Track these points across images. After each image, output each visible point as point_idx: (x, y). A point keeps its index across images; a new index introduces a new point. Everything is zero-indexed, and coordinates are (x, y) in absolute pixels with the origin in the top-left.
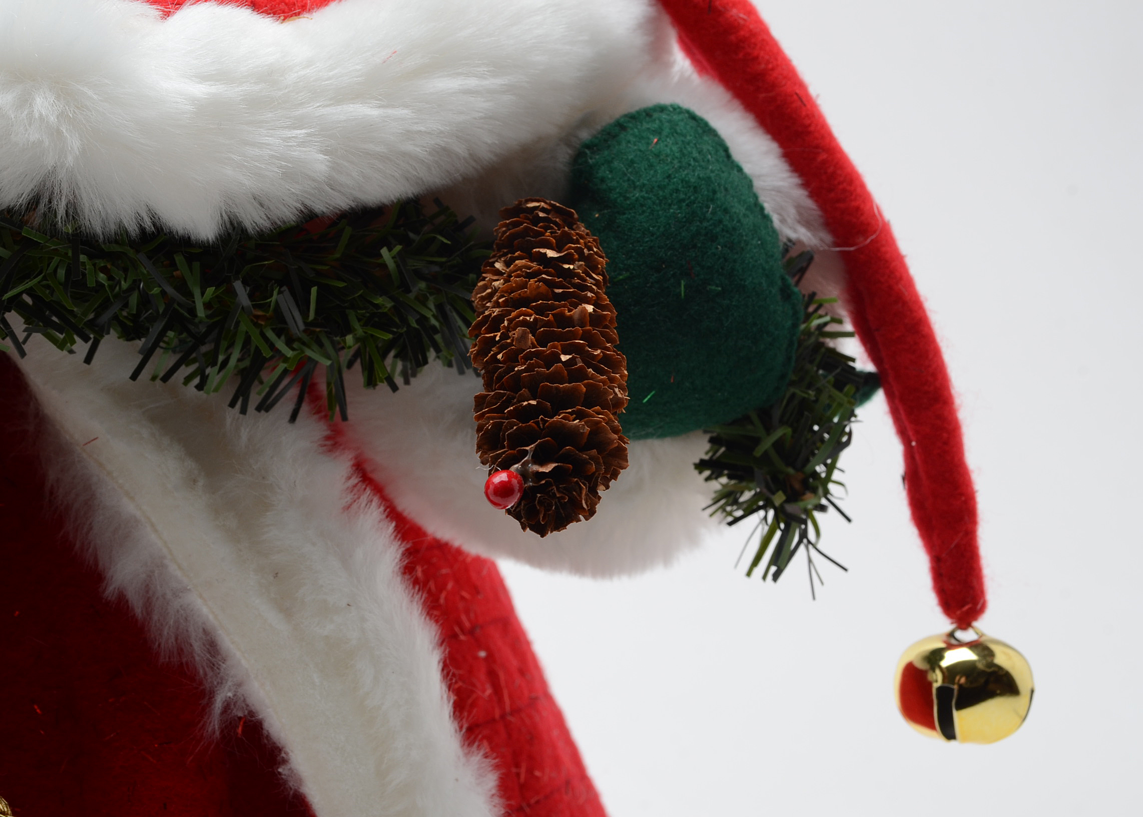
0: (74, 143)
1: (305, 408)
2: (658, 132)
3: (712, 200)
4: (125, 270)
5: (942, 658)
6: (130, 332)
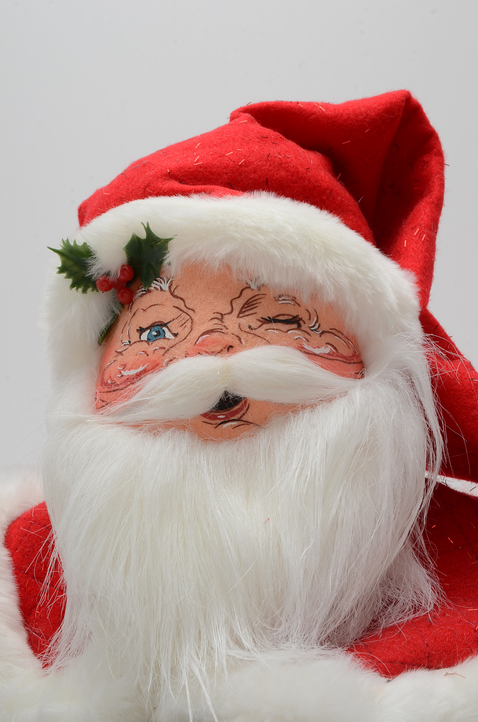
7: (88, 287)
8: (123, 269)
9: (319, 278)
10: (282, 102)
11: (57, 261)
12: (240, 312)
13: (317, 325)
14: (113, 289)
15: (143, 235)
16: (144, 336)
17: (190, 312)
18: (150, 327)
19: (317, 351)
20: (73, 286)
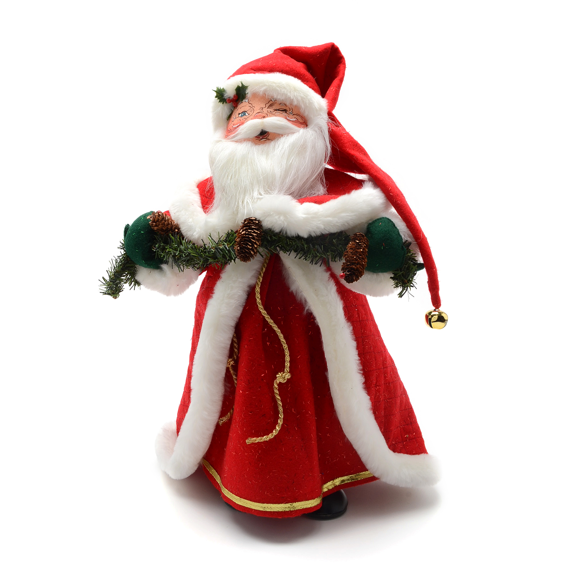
0: (286, 224)
1: (322, 264)
2: (381, 222)
3: (389, 233)
4: (294, 242)
5: (431, 313)
6: (295, 251)
7: (224, 102)
8: (234, 96)
9: (292, 98)
10: (291, 47)
11: (215, 94)
12: (268, 107)
13: (292, 112)
14: (231, 102)
15: (241, 85)
16: (240, 115)
17: (253, 107)
18: (242, 113)
19: (291, 120)
20: (219, 102)
